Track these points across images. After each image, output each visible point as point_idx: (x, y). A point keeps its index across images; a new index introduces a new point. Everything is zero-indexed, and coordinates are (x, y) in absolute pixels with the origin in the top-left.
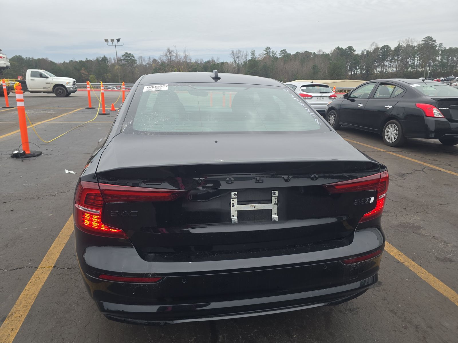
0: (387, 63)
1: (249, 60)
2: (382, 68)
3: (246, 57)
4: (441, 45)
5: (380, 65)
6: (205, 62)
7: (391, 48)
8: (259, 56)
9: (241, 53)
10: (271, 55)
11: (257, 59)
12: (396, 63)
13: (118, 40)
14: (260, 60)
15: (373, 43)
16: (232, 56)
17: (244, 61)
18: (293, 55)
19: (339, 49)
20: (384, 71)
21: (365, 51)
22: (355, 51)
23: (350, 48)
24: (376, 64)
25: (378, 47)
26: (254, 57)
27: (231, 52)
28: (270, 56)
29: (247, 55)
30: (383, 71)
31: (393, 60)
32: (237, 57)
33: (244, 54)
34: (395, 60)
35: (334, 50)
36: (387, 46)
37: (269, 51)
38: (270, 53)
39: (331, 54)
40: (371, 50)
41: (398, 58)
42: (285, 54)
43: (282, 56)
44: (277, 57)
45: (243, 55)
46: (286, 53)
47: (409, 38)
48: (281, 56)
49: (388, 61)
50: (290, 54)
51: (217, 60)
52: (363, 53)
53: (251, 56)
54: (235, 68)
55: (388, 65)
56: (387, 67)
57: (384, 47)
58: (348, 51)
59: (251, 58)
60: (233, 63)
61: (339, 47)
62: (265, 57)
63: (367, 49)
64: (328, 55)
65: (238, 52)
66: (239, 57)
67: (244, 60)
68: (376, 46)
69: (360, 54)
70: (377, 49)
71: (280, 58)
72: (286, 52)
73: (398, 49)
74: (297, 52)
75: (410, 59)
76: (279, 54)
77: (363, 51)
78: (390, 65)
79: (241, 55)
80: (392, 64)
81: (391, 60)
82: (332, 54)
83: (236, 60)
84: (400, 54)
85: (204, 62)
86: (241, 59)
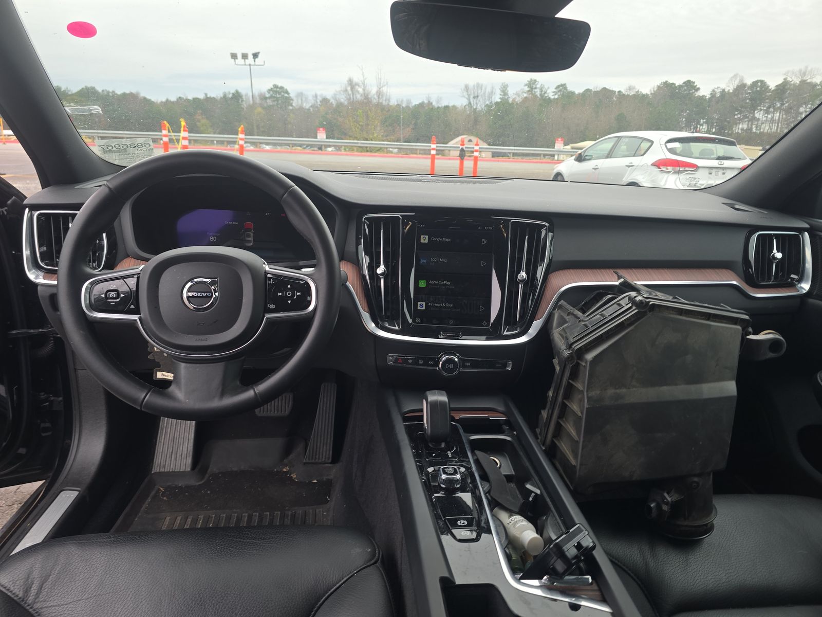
0: (759, 115)
1: (497, 103)
2: (750, 123)
3: (490, 96)
5: (745, 117)
6: (415, 105)
7: (768, 87)
8: (514, 97)
9: (482, 89)
10: (538, 93)
11: (510, 100)
12: (778, 114)
13: (255, 56)
14: (517, 104)
15: (735, 76)
16: (465, 94)
17: (487, 104)
18: (579, 94)
19: (668, 87)
20: (754, 130)
21: (718, 91)
22: (699, 89)
23: (689, 84)
24: (739, 116)
25: (743, 84)
26: (506, 97)
27: (463, 87)
28: (536, 96)
29: (492, 93)
30: (751, 129)
31: (772, 110)
32: (474, 97)
33: (487, 92)
34: (776, 110)
35: (659, 87)
36: (762, 82)
37: (534, 86)
38: (536, 90)
39: (651, 94)
40: (730, 88)
41: (782, 104)
42: (564, 92)
43: (559, 96)
44: (550, 98)
45: (485, 93)
46: (566, 90)
47: (807, 67)
48: (556, 97)
49: (761, 110)
50: (573, 93)
51: (438, 102)
52: (713, 94)
53: (501, 95)
54: (469, 116)
55: (760, 118)
56: (760, 122)
57: (755, 84)
58: (685, 90)
59: (501, 98)
60: (467, 107)
61: (667, 81)
62: (526, 98)
63: (723, 86)
64: (643, 97)
65: (476, 88)
66: (478, 96)
67: (488, 102)
68: (741, 80)
69: (708, 96)
70: (741, 87)
71: (554, 99)
72: (566, 88)
73: (783, 88)
74: (588, 90)
75: (806, 107)
76: (554, 92)
77: (713, 91)
78: (765, 119)
79: (482, 93)
80: (770, 116)
81: (769, 108)
82: (654, 94)
83: (472, 103)
84: (786, 98)
85: (413, 104)
86: (481, 100)
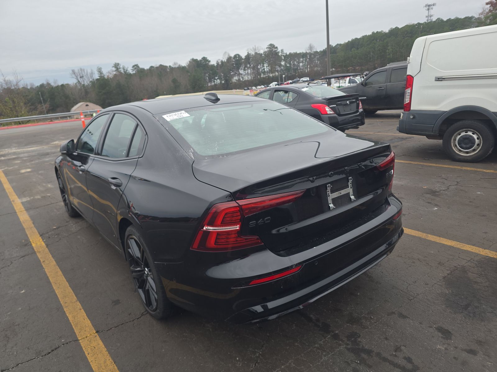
0: (241, 72)
1: (97, 80)
2: (239, 76)
3: (91, 76)
4: (282, 51)
5: (236, 73)
6: (37, 86)
7: (242, 57)
8: (108, 74)
9: (84, 72)
10: (122, 71)
11: (106, 77)
12: (250, 71)
14: (111, 79)
15: (225, 53)
16: (73, 76)
17: (91, 81)
18: (147, 70)
19: (194, 61)
20: (241, 79)
21: (219, 61)
22: (210, 61)
23: (204, 59)
24: (233, 73)
25: (230, 56)
26: (103, 75)
27: (71, 72)
28: (121, 73)
29: (92, 73)
30: (240, 79)
31: (246, 68)
32: (81, 77)
33: (89, 73)
34: (248, 68)
35: (190, 62)
36: (238, 55)
37: (119, 67)
38: (120, 69)
39: (187, 66)
40: (225, 60)
41: (250, 65)
42: (138, 69)
43: (135, 71)
44: (130, 74)
45: (87, 74)
46: (139, 68)
47: (255, 46)
48: (134, 72)
49: (242, 69)
50: (143, 69)
51: (55, 83)
52: (218, 63)
53: (98, 74)
54: (80, 90)
55: (243, 73)
56: (243, 75)
57: (235, 56)
58: (203, 62)
59: (99, 76)
60: (77, 84)
61: (193, 58)
62: (115, 74)
63: (221, 59)
64: (184, 68)
65: (80, 71)
66: (83, 77)
67: (91, 80)
68: (229, 55)
69: (216, 65)
70: (229, 59)
71: (133, 74)
72: (138, 67)
73: (248, 57)
74: (152, 67)
75: (260, 66)
76: (132, 70)
77: (217, 61)
78: (244, 73)
79: (85, 74)
80: (246, 72)
81: (245, 68)
82: (189, 66)
83: (80, 81)
84: (251, 62)
85: (36, 86)
86: (86, 78)
